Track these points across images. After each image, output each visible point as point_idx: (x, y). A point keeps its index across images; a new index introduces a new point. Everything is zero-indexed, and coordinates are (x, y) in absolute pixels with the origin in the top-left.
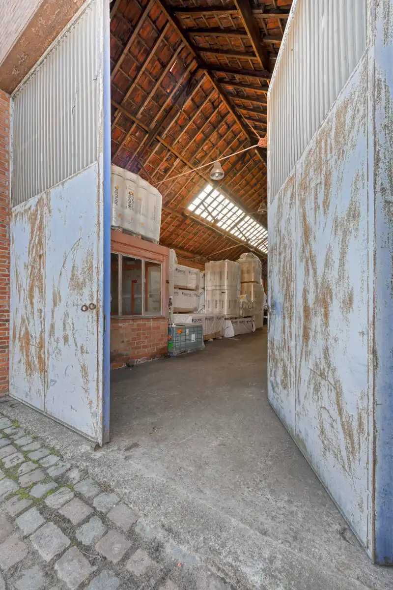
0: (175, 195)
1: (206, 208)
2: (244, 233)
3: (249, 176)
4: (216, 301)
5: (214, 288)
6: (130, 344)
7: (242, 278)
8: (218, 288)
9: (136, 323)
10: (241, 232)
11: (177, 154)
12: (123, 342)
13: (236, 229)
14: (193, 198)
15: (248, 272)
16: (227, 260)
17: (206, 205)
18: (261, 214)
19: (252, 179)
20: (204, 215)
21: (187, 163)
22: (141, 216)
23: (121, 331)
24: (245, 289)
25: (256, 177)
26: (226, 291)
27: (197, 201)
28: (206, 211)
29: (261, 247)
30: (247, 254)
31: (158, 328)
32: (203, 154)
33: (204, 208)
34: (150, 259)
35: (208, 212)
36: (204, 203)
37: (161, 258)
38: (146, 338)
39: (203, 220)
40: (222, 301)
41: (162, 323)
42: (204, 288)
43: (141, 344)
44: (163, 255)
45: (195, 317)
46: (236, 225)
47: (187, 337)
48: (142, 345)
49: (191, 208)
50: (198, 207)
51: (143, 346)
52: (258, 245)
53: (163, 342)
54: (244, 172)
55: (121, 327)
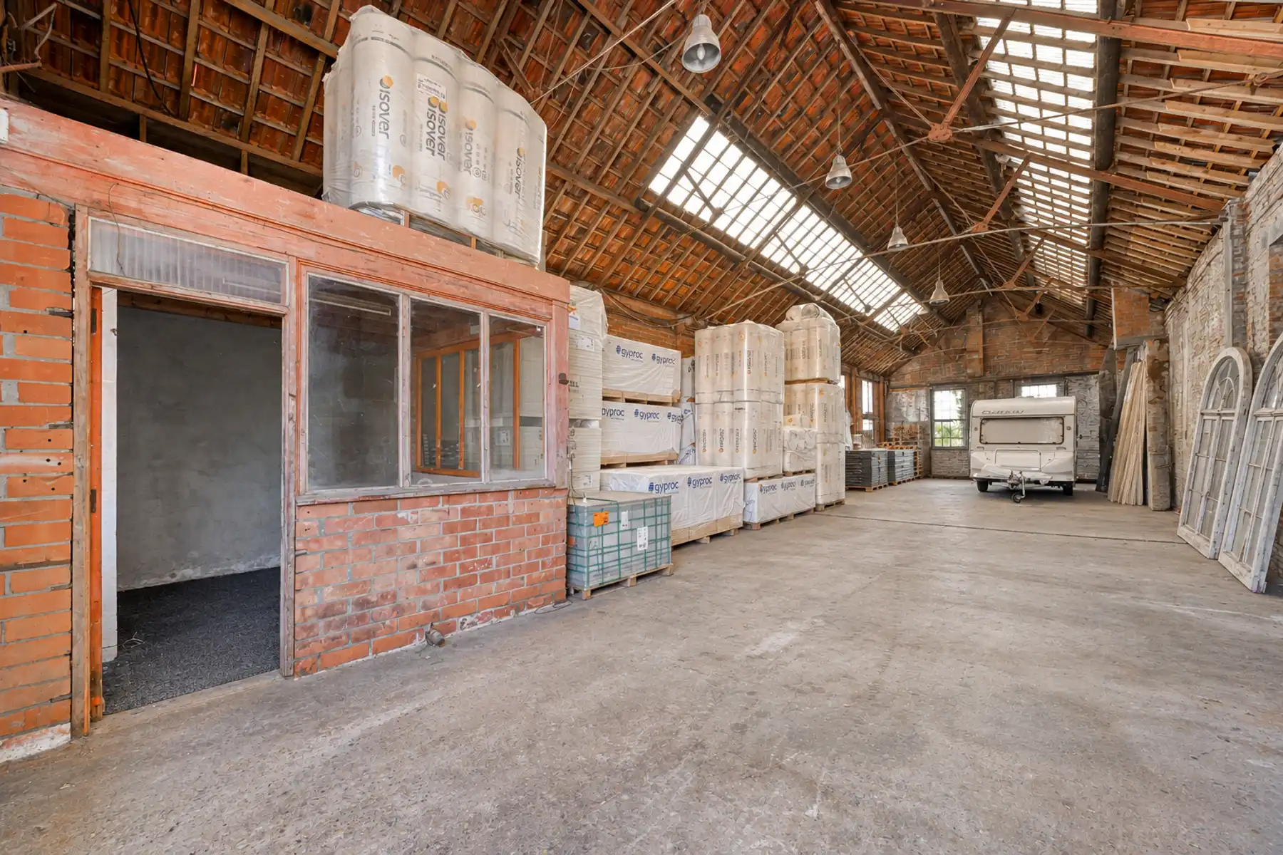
0: (615, 149)
1: (696, 187)
2: (796, 252)
3: (802, 88)
4: (722, 434)
5: (716, 397)
6: (441, 571)
7: (790, 370)
8: (726, 398)
9: (459, 507)
10: (790, 252)
11: (607, 23)
12: (414, 566)
13: (775, 242)
14: (661, 159)
15: (808, 355)
16: (747, 321)
17: (697, 178)
18: (835, 187)
19: (812, 95)
20: (693, 206)
21: (638, 51)
22: (473, 177)
23: (406, 534)
24: (799, 398)
25: (822, 90)
26: (747, 405)
27: (671, 167)
28: (696, 193)
29: (840, 291)
30: (802, 306)
31: (533, 517)
32: (678, 23)
33: (691, 187)
34: (508, 310)
35: (703, 198)
36: (690, 170)
37: (542, 309)
38: (496, 549)
39: (690, 218)
40: (735, 432)
41: (547, 501)
42: (693, 400)
43: (475, 569)
44: (549, 301)
45: (660, 478)
46: (774, 233)
47: (625, 538)
48: (479, 572)
49: (658, 185)
50: (674, 182)
51: (482, 576)
52: (831, 288)
53: (548, 559)
54: (789, 75)
55: (404, 522)
